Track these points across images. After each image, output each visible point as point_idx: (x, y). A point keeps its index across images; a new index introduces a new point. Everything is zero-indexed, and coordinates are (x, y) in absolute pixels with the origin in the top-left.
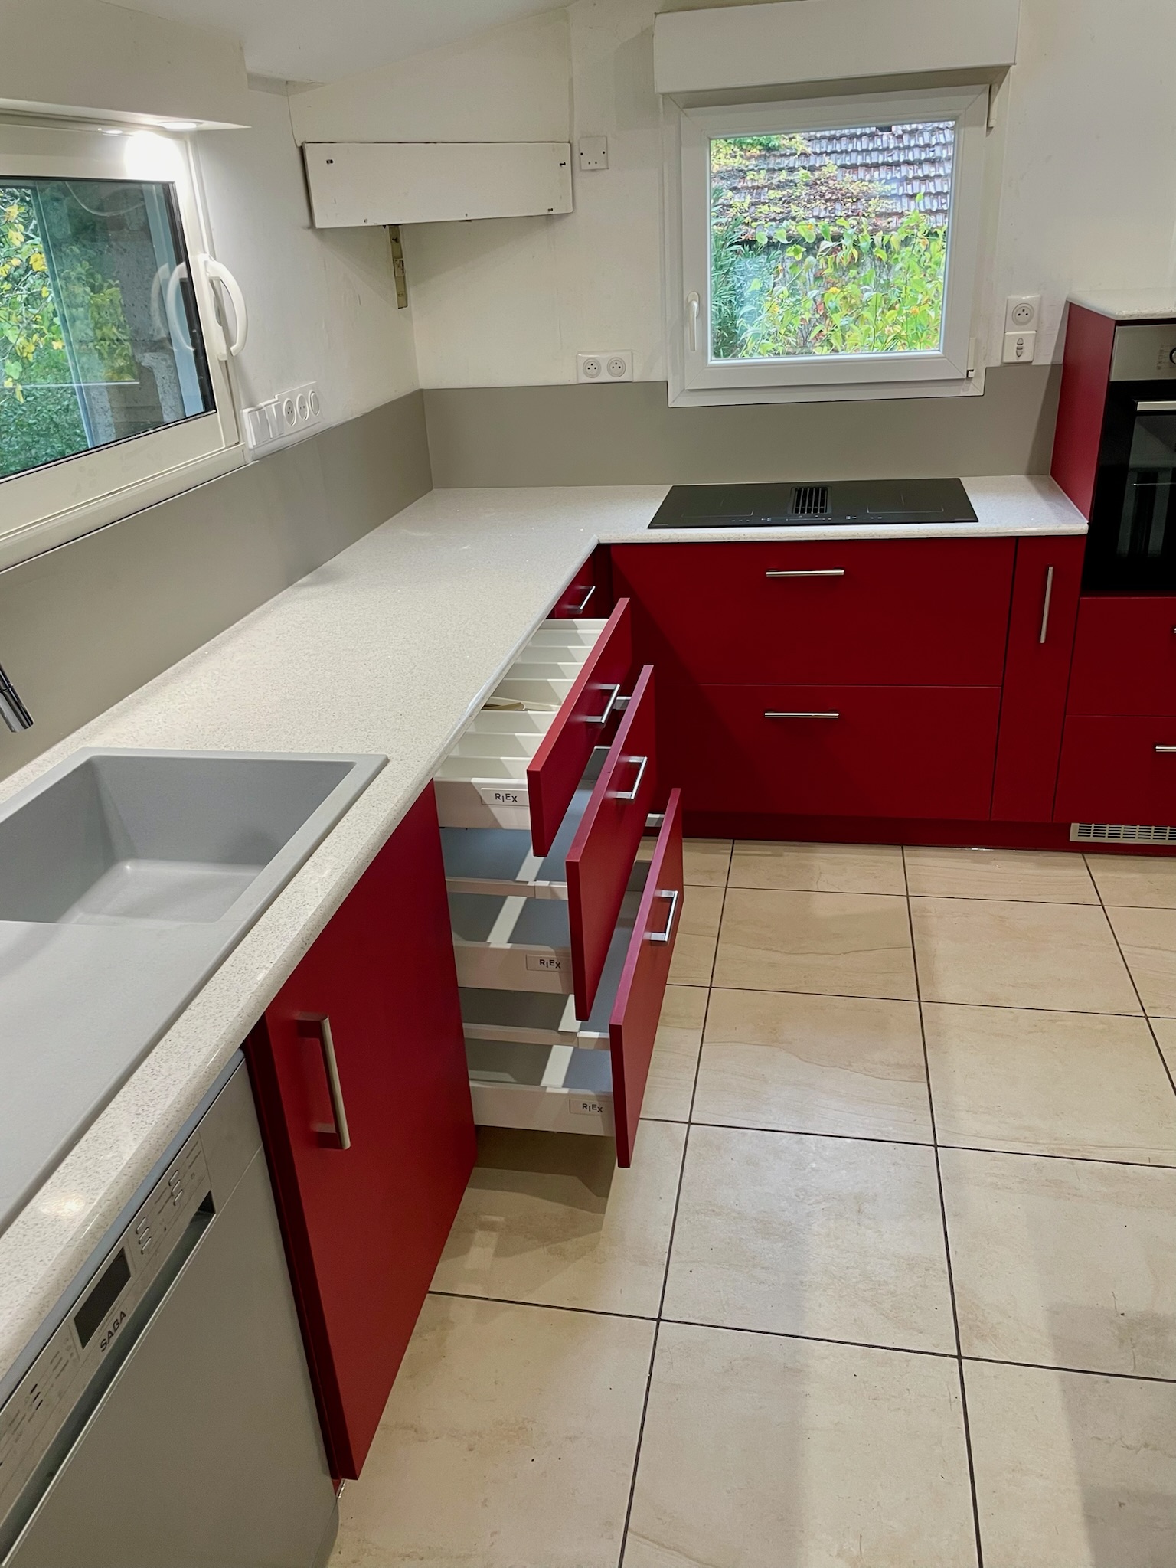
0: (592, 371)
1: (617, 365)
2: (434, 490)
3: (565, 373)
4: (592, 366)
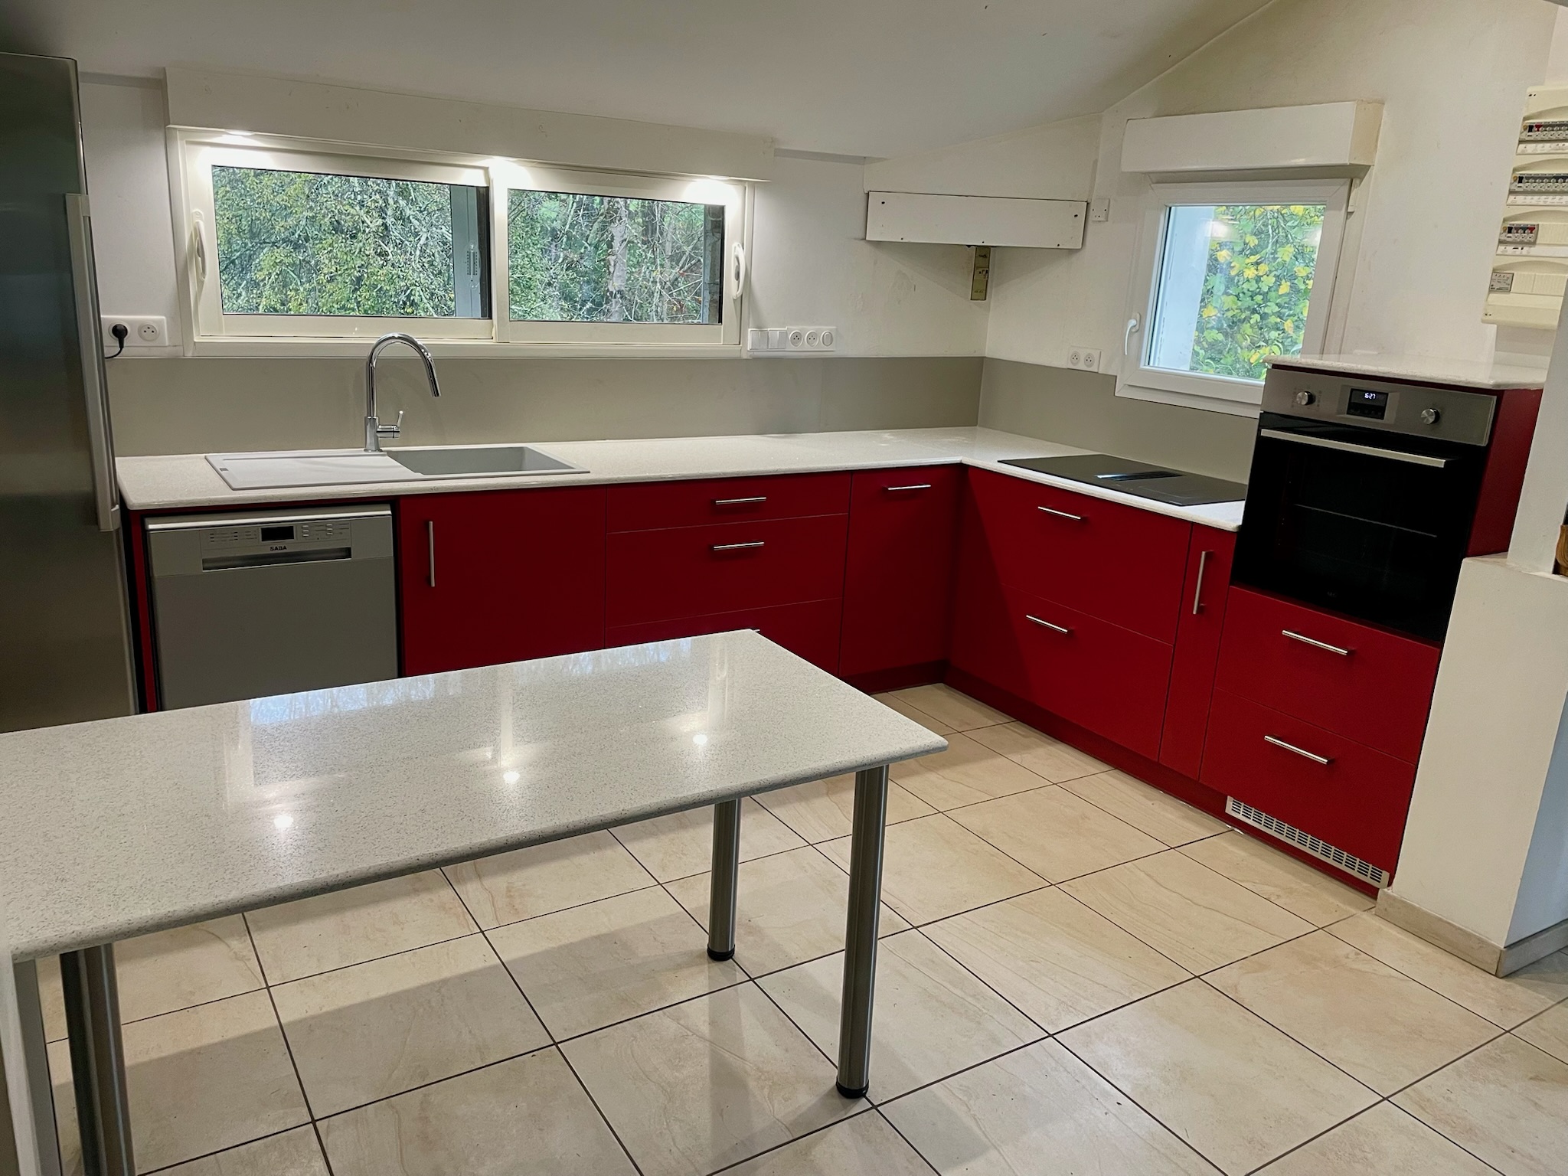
0: (1075, 361)
1: (1089, 359)
2: (977, 427)
3: (1061, 361)
4: (1075, 357)
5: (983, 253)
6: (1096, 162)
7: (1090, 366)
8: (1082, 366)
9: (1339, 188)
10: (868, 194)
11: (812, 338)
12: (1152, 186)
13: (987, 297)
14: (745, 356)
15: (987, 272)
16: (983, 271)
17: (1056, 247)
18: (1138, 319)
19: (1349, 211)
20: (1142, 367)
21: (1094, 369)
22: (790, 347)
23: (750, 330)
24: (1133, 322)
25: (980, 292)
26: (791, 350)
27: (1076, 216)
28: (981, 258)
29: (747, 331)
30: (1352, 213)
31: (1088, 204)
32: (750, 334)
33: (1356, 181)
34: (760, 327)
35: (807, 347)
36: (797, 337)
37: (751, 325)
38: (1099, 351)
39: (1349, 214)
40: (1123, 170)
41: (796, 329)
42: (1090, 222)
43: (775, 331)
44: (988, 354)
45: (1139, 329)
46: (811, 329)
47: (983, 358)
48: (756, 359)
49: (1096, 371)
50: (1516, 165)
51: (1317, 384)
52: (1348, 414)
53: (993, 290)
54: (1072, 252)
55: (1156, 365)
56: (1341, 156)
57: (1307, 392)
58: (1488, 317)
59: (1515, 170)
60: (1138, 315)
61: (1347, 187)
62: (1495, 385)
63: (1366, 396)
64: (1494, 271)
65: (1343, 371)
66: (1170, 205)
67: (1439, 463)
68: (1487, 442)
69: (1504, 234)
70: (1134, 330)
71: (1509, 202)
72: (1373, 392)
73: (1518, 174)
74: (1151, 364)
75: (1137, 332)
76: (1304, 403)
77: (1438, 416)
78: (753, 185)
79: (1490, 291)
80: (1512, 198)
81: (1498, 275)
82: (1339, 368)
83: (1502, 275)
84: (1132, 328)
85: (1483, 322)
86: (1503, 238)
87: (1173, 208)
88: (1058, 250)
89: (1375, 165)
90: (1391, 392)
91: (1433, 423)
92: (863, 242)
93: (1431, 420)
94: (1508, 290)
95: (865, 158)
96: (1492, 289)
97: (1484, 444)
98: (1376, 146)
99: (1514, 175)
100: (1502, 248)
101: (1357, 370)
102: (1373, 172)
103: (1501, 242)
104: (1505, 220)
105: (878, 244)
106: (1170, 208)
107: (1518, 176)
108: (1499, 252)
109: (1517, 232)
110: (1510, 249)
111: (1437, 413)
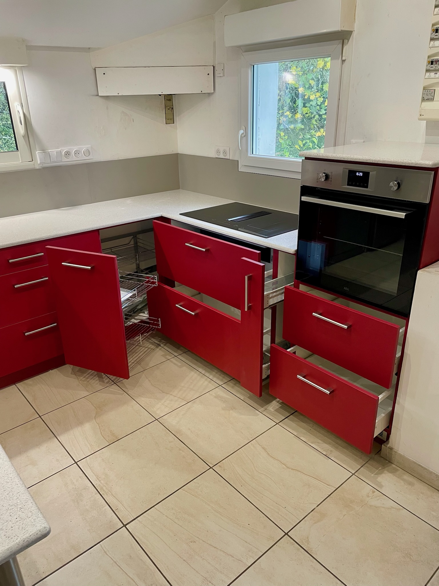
1: (225, 152)
5: (169, 98)
6: (215, 43)
7: (225, 156)
8: (222, 156)
9: (336, 46)
10: (95, 69)
11: (77, 153)
12: (243, 54)
13: (175, 122)
14: (37, 167)
15: (172, 108)
16: (170, 108)
17: (200, 92)
18: (244, 130)
19: (343, 59)
20: (249, 155)
21: (227, 157)
22: (65, 159)
23: (37, 152)
24: (241, 132)
25: (170, 119)
26: (65, 161)
27: (208, 74)
28: (168, 101)
29: (36, 153)
30: (345, 60)
31: (213, 67)
32: (38, 154)
33: (346, 41)
34: (43, 150)
35: (75, 158)
36: (68, 154)
37: (37, 150)
38: (229, 148)
39: (343, 61)
40: (226, 46)
41: (65, 149)
42: (216, 78)
43: (53, 151)
44: (180, 152)
45: (245, 135)
46: (75, 149)
47: (178, 154)
48: (44, 168)
49: (229, 158)
50: (433, 22)
51: (330, 168)
52: (348, 185)
53: (177, 118)
54: (209, 94)
55: (257, 154)
56: (335, 27)
57: (324, 173)
58: (422, 117)
59: (433, 25)
60: (244, 127)
61: (341, 45)
62: (433, 165)
63: (357, 174)
64: (424, 88)
65: (343, 160)
66: (253, 64)
67: (401, 215)
68: (429, 201)
69: (429, 65)
70: (243, 136)
71: (431, 45)
72: (361, 172)
73: (435, 27)
74: (254, 153)
75: (244, 136)
76: (323, 180)
77: (399, 185)
78: (21, 68)
79: (422, 101)
80: (432, 42)
81: (426, 91)
82: (341, 158)
83: (429, 90)
84: (241, 135)
85: (419, 119)
86: (428, 68)
87: (255, 66)
88: (202, 94)
89: (355, 30)
90: (371, 171)
91: (396, 190)
92: (97, 97)
93: (396, 188)
94: (432, 100)
95: (89, 48)
96: (423, 100)
97: (427, 202)
98: (355, 19)
99: (433, 28)
100: (428, 74)
101: (351, 158)
102: (354, 34)
103: (427, 71)
104: (429, 57)
105: (107, 97)
106: (254, 66)
107: (435, 28)
108: (426, 77)
109: (436, 64)
110: (432, 74)
111: (398, 183)
